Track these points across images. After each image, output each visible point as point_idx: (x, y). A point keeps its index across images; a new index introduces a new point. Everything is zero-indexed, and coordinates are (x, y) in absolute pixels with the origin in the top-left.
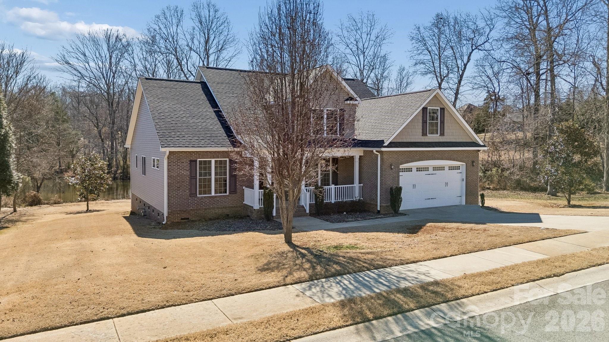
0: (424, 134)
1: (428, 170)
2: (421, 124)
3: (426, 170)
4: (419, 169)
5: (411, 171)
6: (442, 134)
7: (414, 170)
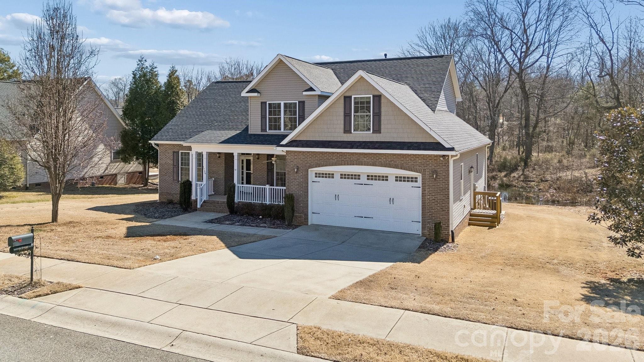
0: (347, 130)
1: (359, 179)
2: (342, 118)
3: (355, 179)
4: (344, 176)
5: (333, 177)
6: (377, 130)
7: (337, 176)
